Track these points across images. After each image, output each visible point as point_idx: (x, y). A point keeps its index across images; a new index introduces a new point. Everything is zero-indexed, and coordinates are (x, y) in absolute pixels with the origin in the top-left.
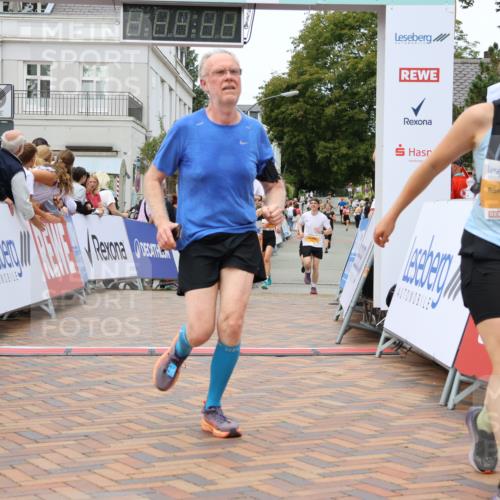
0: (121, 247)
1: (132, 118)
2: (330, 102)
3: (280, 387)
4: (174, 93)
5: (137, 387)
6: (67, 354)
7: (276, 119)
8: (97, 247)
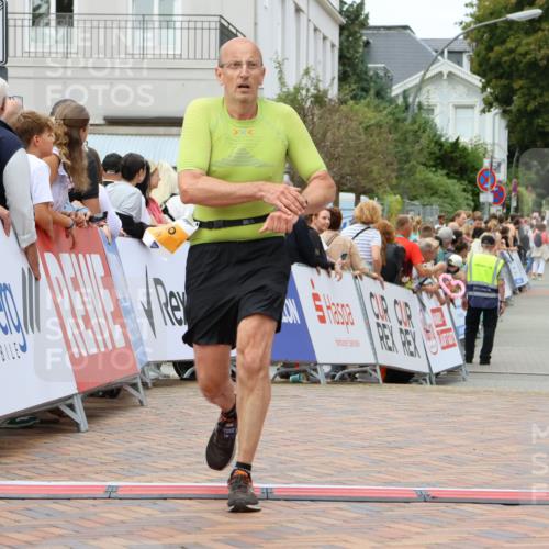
6: (110, 495)
8: (163, 300)
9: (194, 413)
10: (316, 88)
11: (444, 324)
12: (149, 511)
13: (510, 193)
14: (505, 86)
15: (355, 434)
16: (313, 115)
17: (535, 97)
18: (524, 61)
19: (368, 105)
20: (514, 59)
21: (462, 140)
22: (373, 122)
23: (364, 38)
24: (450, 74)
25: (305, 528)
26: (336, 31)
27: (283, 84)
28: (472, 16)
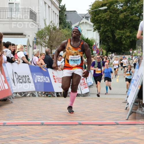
0: (28, 78)
1: (31, 20)
2: (122, 12)
3: (101, 139)
4: (50, 9)
5: (36, 139)
6: (4, 125)
7: (97, 20)
8: (17, 77)
9: (24, 104)
10: (54, 26)
11: (85, 82)
12: (14, 128)
13: (100, 51)
14: (99, 25)
15: (63, 109)
16: (53, 32)
17: (106, 28)
18: (103, 19)
19: (66, 30)
20: (101, 19)
21: (89, 38)
22: (67, 34)
23: (65, 14)
24: (86, 22)
25: (51, 132)
26: (58, 12)
27: (46, 25)
28: (91, 8)
